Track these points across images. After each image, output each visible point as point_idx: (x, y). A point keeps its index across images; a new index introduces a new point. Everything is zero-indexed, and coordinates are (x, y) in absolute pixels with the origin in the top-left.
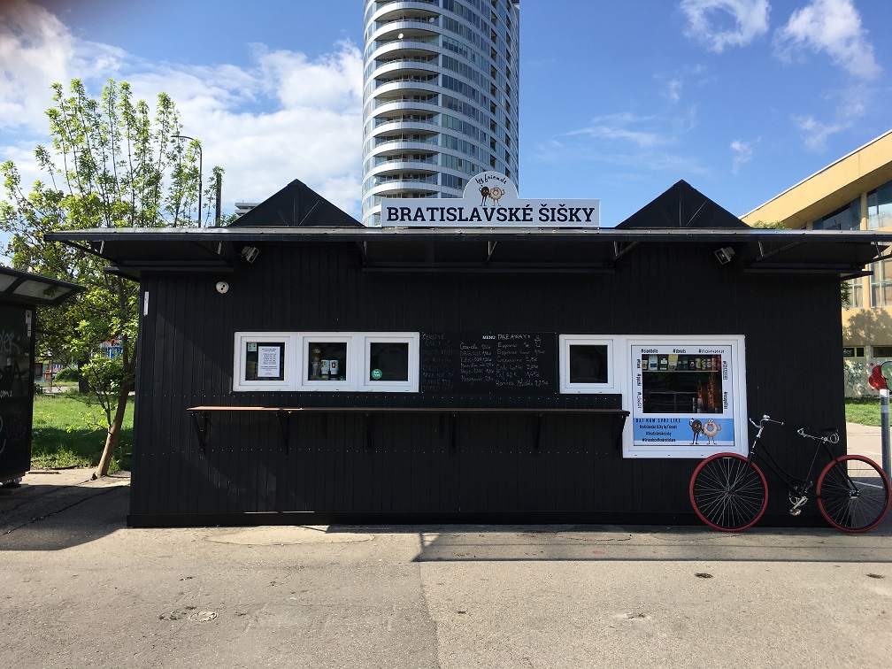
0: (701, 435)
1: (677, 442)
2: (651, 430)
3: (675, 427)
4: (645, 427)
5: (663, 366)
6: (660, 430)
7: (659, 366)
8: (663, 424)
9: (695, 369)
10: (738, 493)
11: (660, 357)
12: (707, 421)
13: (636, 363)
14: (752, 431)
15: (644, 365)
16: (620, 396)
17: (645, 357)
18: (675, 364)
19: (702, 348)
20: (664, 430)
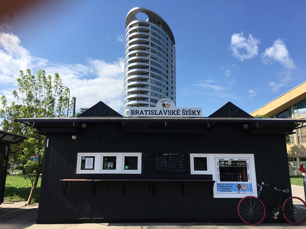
0: (241, 189)
1: (232, 192)
2: (223, 188)
3: (231, 187)
4: (221, 187)
5: (227, 164)
6: (226, 188)
7: (225, 165)
8: (227, 185)
9: (238, 166)
10: (255, 211)
11: (225, 162)
12: (243, 184)
13: (217, 163)
14: (258, 188)
15: (219, 164)
16: (212, 175)
17: (220, 162)
18: (230, 164)
19: (240, 158)
20: (228, 188)
